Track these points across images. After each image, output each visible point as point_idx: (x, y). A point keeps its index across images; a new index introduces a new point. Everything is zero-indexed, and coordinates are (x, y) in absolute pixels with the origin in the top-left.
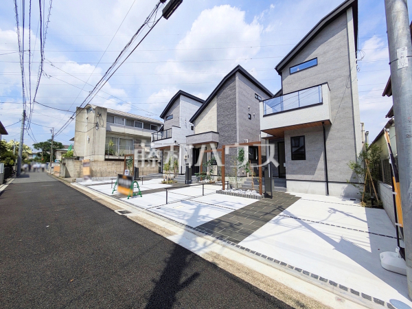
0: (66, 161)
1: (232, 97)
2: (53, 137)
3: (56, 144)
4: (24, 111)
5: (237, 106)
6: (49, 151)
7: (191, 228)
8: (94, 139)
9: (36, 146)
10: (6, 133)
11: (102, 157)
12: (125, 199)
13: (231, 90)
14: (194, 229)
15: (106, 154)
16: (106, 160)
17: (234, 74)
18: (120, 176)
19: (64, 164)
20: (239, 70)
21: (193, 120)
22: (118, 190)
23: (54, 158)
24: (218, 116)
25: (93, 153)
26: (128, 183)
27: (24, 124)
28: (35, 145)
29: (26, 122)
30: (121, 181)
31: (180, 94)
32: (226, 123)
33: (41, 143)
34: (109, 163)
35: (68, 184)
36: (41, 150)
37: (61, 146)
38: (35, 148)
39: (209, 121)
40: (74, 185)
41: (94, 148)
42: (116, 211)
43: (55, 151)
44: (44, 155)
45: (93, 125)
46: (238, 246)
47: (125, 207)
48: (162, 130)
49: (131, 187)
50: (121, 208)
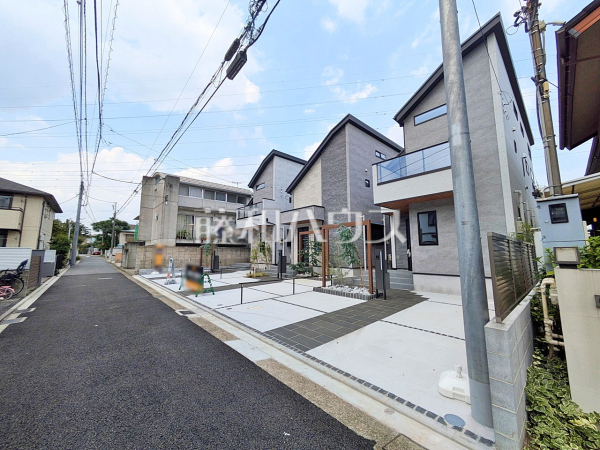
0: (129, 247)
1: (341, 157)
2: (115, 214)
3: (119, 223)
4: (82, 183)
5: (348, 171)
6: (111, 232)
7: (258, 332)
8: (163, 218)
9: (96, 226)
10: (61, 212)
11: (172, 242)
12: (192, 297)
13: (340, 148)
14: (262, 334)
15: (178, 237)
16: (178, 245)
17: (344, 126)
18: (189, 268)
19: (127, 251)
20: (350, 121)
21: (291, 190)
22: (187, 286)
23: (117, 243)
24: (323, 183)
25: (162, 236)
26: (197, 275)
27: (81, 198)
28: (94, 224)
29: (84, 197)
30: (191, 273)
31: (274, 154)
32: (334, 193)
33: (102, 223)
34: (182, 249)
35: (129, 277)
36: (101, 232)
37: (125, 226)
38: (95, 229)
39: (312, 191)
40: (137, 277)
41: (163, 229)
42: (177, 311)
43: (118, 232)
44: (105, 239)
45: (162, 200)
46: (304, 354)
47: (189, 306)
48: (251, 204)
49: (201, 281)
50: (184, 308)
